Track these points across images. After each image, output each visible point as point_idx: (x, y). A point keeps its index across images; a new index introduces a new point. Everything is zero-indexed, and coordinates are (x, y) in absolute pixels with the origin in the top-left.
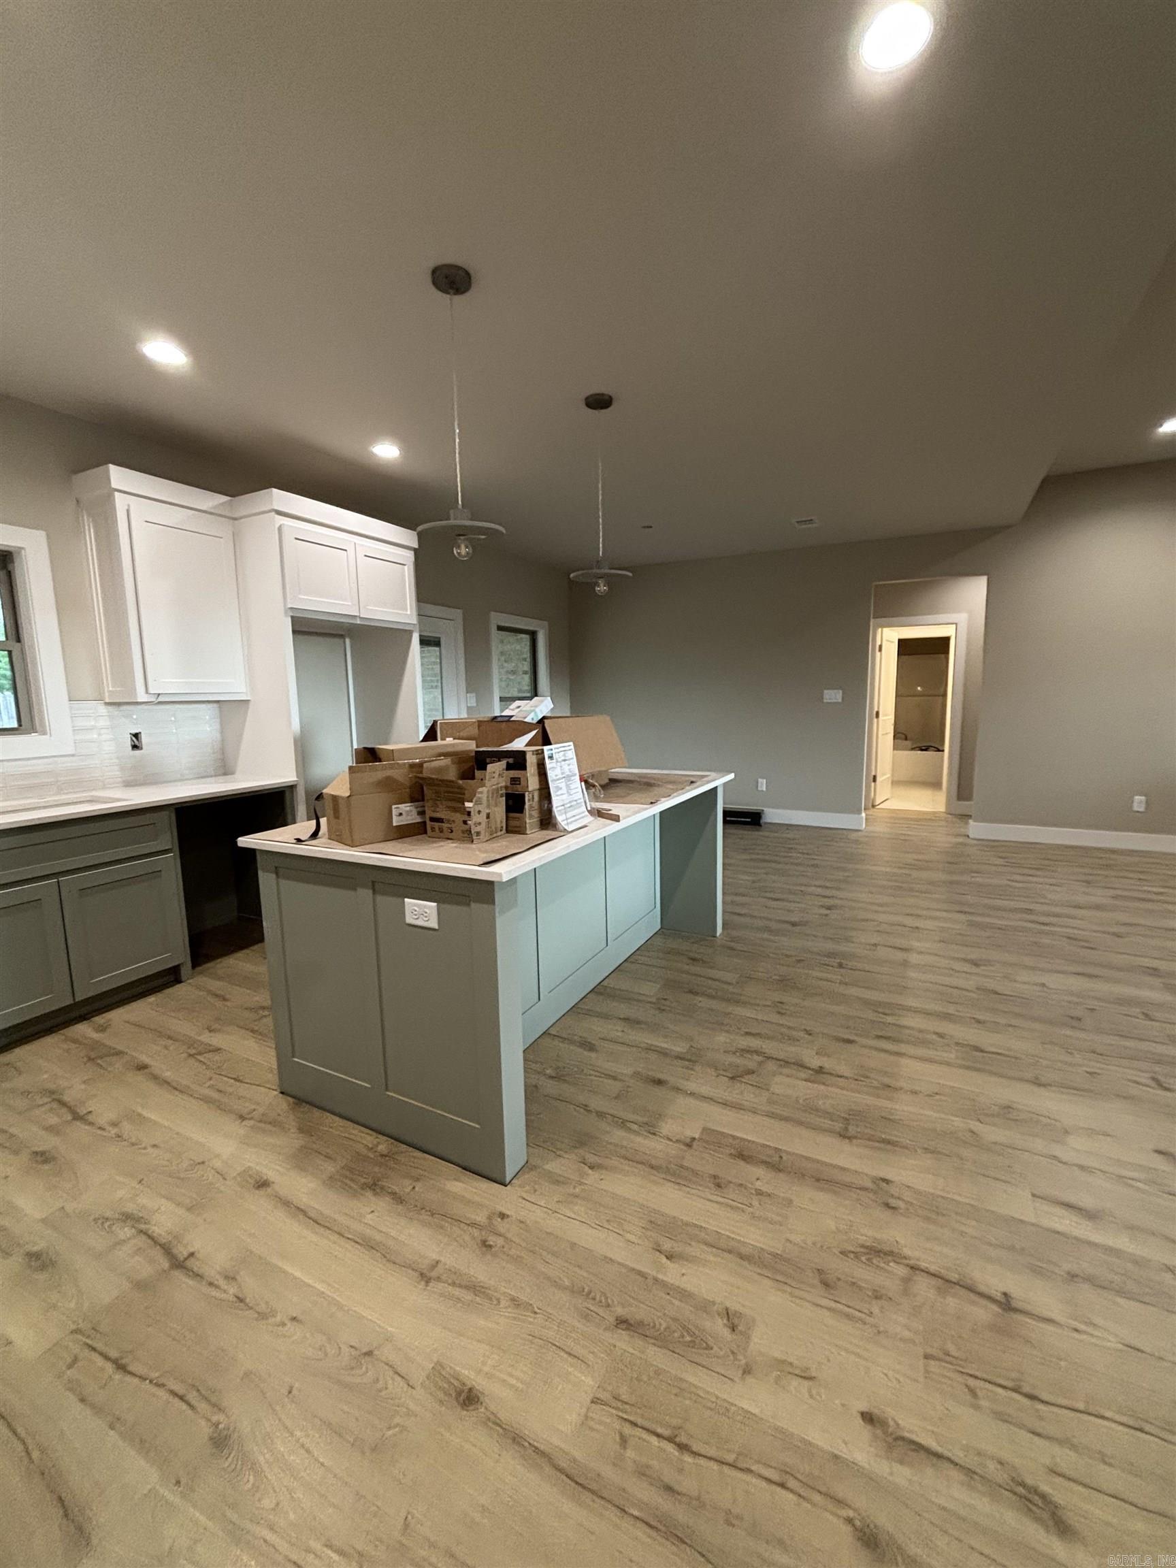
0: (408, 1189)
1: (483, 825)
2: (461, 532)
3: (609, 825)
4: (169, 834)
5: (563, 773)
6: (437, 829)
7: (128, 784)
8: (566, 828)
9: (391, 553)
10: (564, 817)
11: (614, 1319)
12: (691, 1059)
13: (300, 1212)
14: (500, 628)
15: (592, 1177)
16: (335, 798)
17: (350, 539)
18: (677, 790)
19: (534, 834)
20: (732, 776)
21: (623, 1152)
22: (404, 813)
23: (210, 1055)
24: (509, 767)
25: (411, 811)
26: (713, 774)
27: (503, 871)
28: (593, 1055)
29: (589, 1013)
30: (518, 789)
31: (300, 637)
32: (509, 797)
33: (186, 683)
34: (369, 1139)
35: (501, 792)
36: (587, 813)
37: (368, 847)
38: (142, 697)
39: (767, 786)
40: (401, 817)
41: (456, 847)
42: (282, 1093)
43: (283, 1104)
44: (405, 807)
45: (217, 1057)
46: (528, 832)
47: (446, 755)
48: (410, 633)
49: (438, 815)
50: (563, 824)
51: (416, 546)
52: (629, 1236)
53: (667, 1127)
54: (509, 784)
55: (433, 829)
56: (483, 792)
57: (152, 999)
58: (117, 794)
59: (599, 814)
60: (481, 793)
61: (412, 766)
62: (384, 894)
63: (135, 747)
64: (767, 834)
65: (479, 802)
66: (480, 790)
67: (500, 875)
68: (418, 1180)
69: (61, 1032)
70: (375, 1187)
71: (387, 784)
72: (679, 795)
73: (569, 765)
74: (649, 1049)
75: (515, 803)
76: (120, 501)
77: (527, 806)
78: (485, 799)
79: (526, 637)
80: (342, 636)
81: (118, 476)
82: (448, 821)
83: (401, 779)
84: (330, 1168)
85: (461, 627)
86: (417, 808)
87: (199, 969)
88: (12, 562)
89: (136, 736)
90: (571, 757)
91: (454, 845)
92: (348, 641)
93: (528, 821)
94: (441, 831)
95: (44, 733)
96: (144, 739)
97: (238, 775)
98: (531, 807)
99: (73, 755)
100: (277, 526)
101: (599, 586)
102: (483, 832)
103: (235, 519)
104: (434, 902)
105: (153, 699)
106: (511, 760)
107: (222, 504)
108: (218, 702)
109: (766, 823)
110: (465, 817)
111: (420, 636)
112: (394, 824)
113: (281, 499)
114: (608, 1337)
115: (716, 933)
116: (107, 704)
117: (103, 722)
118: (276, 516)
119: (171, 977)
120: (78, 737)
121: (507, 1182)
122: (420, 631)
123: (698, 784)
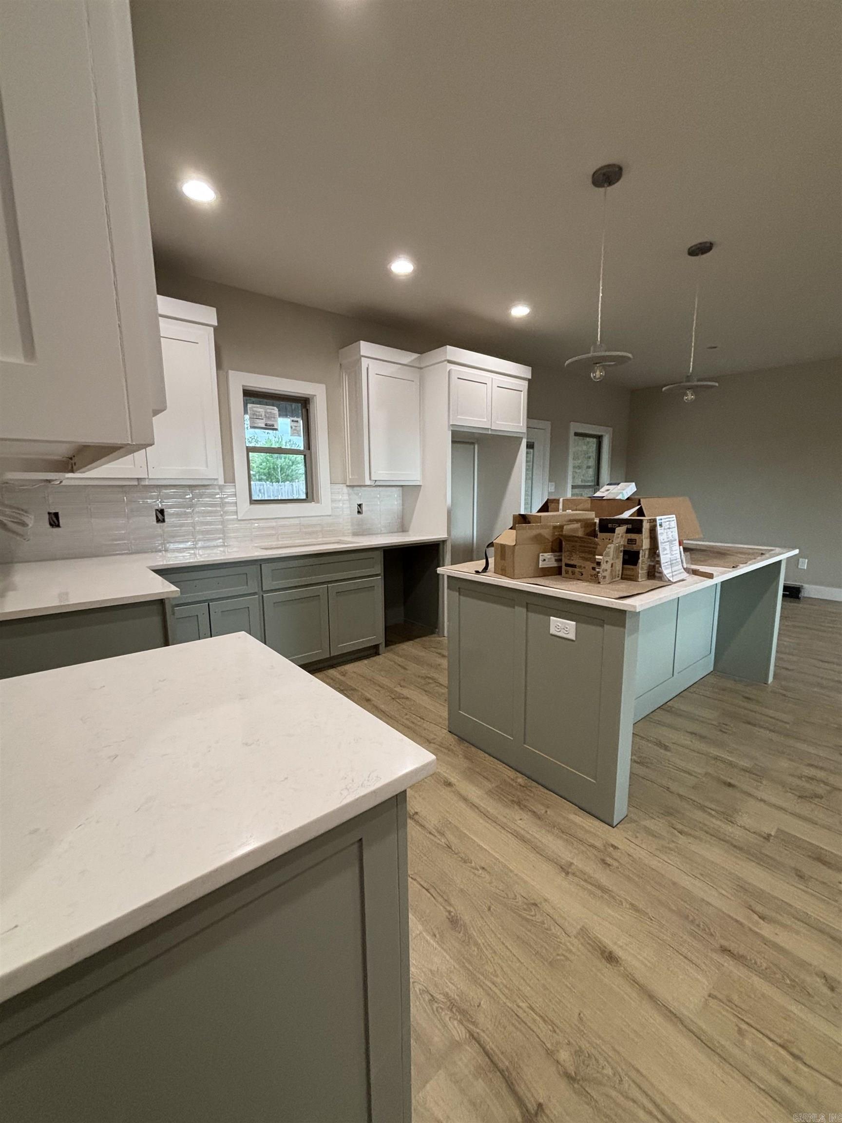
0: (543, 812)
1: (609, 571)
2: (597, 361)
3: (705, 580)
4: (380, 566)
5: (668, 538)
6: (570, 572)
7: (355, 534)
8: (671, 579)
9: (512, 383)
10: (669, 571)
11: (719, 946)
12: (758, 774)
13: (473, 806)
14: (576, 434)
15: (682, 840)
16: (503, 546)
17: (489, 376)
18: (751, 559)
19: (643, 582)
20: (796, 551)
21: (706, 828)
22: (547, 559)
23: (403, 700)
24: (628, 531)
25: (551, 558)
26: (778, 550)
27: (638, 603)
28: (668, 754)
29: (659, 723)
30: (635, 548)
31: (456, 445)
32: (625, 552)
33: (391, 474)
34: (511, 774)
35: (621, 549)
36: (683, 570)
37: (525, 580)
38: (368, 482)
39: (807, 566)
40: (545, 562)
41: (587, 585)
42: (450, 732)
43: (451, 739)
44: (547, 555)
45: (408, 702)
46: (640, 580)
47: (577, 521)
48: (522, 438)
49: (572, 563)
50: (668, 576)
51: (530, 377)
52: (721, 890)
53: (744, 820)
54: (626, 543)
55: (567, 572)
56: (611, 548)
57: (366, 662)
58: (349, 539)
59: (695, 572)
60: (609, 548)
61: (555, 527)
62: (535, 612)
63: (359, 512)
64: (805, 606)
65: (608, 555)
66: (609, 546)
67: (635, 607)
68: (548, 807)
69: (324, 672)
70: (519, 804)
71: (538, 539)
72: (754, 563)
73: (672, 532)
74: (716, 758)
75: (630, 558)
76: (365, 362)
77: (640, 561)
78: (612, 553)
79: (594, 441)
80: (473, 443)
81: (366, 348)
82: (580, 567)
83: (547, 536)
84: (489, 785)
85: (549, 435)
86: (555, 556)
87: (388, 648)
88: (309, 403)
89: (360, 505)
90: (673, 526)
91: (586, 584)
92: (476, 446)
93: (640, 571)
94: (573, 573)
95: (318, 502)
96: (364, 508)
97: (410, 532)
98: (643, 562)
99: (330, 516)
100: (448, 370)
101: (687, 395)
102: (607, 577)
103: (421, 368)
104: (572, 621)
105: (372, 484)
106: (630, 526)
107: (415, 359)
108: (402, 486)
109: (804, 597)
110: (594, 565)
111: (527, 442)
112: (540, 567)
113: (452, 352)
114: (715, 956)
115: (768, 681)
116: (347, 486)
117: (346, 497)
118: (448, 364)
119: (373, 651)
120: (334, 505)
121: (615, 824)
122: (527, 439)
123: (767, 555)
